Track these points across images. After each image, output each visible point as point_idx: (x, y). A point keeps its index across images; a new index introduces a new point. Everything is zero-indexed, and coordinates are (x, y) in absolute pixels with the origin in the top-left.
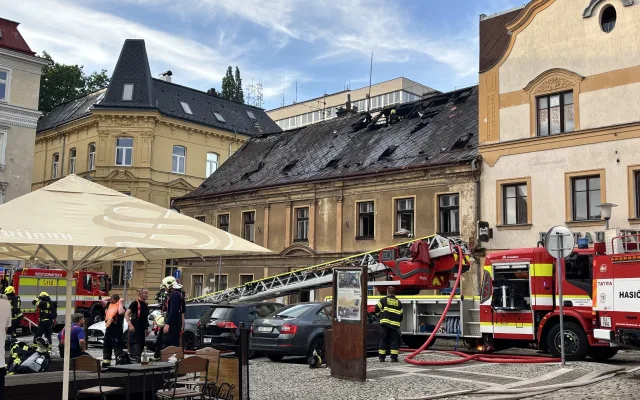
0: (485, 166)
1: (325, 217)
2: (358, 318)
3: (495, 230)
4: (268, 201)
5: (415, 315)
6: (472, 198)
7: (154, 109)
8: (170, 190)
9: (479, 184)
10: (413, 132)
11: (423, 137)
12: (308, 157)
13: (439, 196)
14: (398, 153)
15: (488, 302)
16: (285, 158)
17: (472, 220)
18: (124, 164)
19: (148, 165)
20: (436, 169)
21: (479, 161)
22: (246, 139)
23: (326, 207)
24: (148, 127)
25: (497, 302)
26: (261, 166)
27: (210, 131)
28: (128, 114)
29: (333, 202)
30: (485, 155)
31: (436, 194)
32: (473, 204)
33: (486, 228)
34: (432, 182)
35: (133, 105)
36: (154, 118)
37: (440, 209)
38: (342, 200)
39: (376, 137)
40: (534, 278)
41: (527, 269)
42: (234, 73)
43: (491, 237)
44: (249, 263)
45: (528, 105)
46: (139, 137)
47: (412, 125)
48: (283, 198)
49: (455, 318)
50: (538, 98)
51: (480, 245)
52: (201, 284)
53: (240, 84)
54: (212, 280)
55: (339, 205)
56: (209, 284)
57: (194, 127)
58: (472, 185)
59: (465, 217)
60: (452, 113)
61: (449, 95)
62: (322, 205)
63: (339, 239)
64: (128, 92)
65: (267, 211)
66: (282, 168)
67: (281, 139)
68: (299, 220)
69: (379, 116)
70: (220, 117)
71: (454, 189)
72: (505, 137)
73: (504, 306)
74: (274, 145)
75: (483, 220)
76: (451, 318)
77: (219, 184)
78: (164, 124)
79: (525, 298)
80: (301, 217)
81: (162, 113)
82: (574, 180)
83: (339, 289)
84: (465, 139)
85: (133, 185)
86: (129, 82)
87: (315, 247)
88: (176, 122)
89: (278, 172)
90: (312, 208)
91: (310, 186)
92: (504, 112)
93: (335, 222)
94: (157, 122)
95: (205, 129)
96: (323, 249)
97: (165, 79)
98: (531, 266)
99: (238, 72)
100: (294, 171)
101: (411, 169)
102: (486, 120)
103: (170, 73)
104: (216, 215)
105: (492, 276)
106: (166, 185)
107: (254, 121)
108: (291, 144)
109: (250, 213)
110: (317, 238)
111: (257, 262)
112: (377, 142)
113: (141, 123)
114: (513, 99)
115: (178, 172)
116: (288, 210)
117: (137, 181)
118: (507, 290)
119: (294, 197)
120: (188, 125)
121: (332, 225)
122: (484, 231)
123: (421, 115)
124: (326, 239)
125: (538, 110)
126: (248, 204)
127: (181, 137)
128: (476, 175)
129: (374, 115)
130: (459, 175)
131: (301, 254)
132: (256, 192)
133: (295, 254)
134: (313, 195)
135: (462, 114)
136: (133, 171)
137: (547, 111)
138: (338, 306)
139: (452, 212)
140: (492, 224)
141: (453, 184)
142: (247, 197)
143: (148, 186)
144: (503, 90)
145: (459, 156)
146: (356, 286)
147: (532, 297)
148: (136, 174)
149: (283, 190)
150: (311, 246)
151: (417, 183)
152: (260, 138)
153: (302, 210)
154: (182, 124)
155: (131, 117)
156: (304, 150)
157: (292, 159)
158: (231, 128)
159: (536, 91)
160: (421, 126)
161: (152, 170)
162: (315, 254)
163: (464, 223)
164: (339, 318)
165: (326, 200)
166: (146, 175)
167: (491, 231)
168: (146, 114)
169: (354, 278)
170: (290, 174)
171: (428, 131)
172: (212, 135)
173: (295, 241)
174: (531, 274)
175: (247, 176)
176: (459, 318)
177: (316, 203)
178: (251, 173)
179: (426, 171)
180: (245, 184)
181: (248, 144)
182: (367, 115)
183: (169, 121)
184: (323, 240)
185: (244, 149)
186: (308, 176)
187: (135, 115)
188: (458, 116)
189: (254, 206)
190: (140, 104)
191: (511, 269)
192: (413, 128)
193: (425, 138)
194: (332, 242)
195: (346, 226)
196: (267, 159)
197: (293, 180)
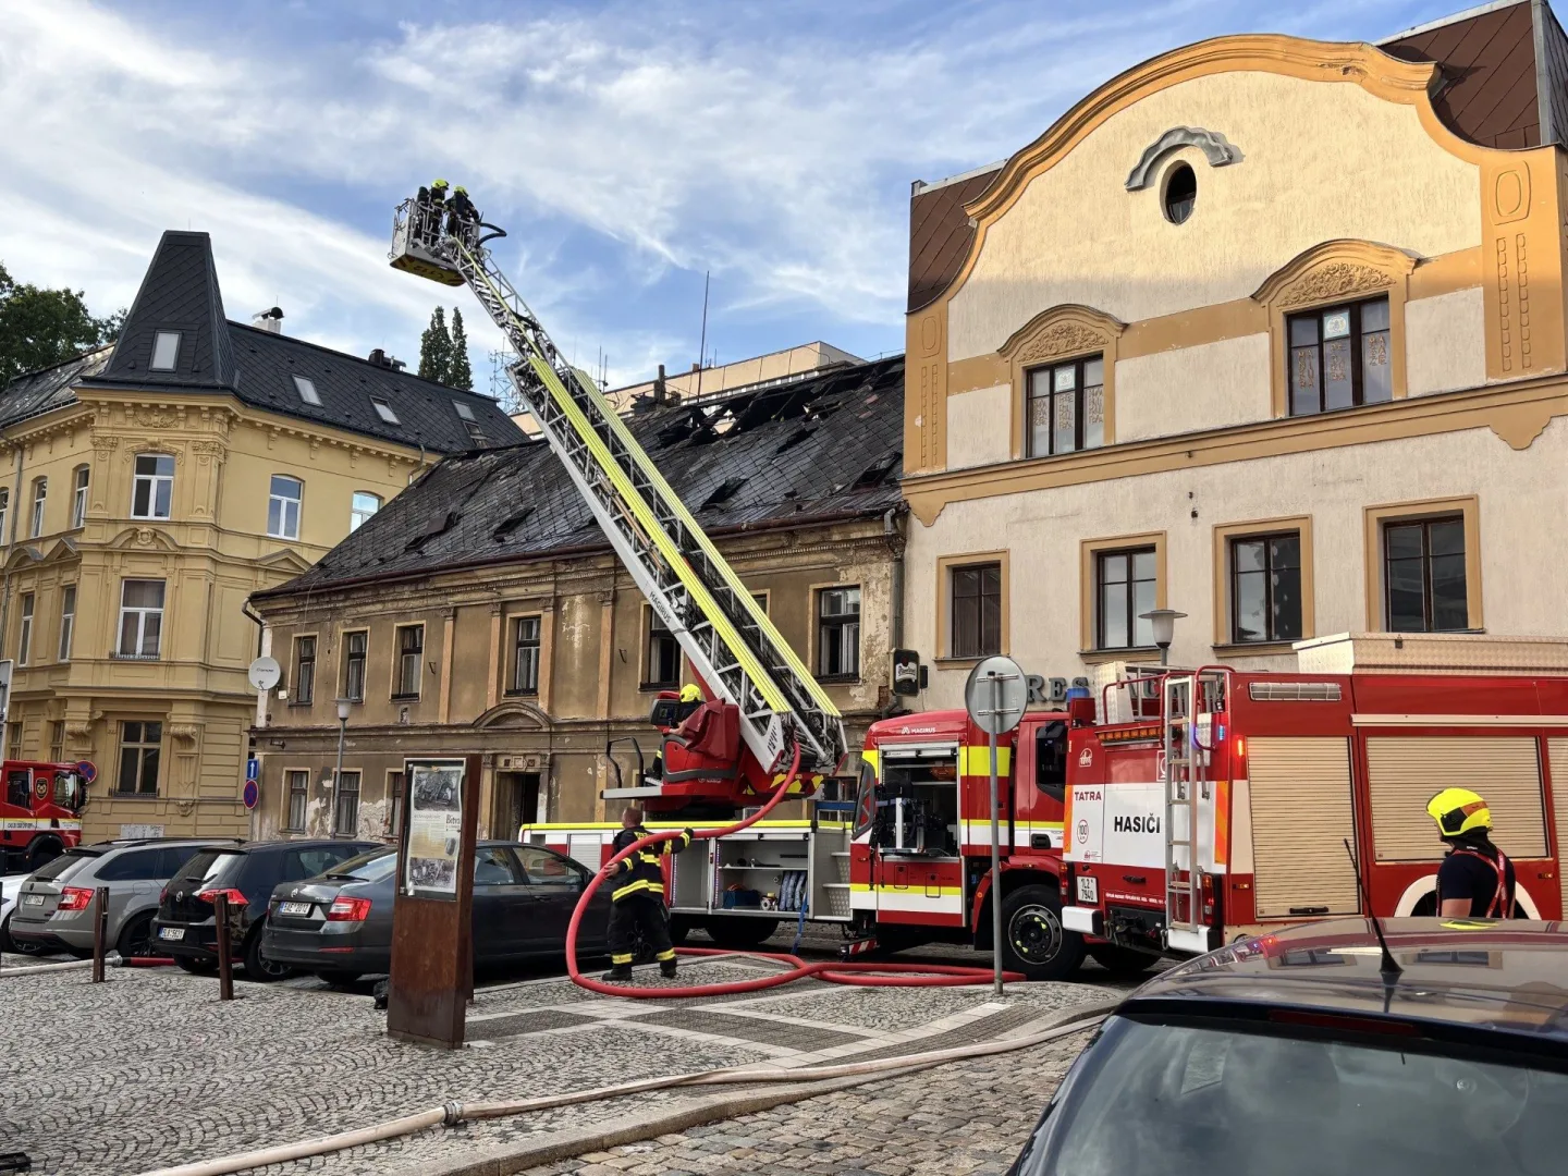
0: (916, 524)
1: (577, 638)
2: (451, 888)
3: (932, 669)
4: (452, 601)
5: (711, 868)
6: (887, 598)
7: (224, 388)
8: (261, 576)
9: (900, 563)
10: (782, 449)
11: (802, 460)
12: (556, 503)
13: (819, 592)
14: (745, 495)
15: (865, 839)
16: (504, 504)
17: (886, 648)
18: (151, 516)
19: (210, 519)
20: (812, 531)
21: (902, 513)
22: (432, 459)
23: (579, 619)
24: (211, 431)
25: (884, 836)
26: (451, 522)
27: (362, 443)
28: (164, 401)
29: (594, 604)
30: (917, 499)
31: (813, 586)
32: (888, 610)
33: (912, 666)
34: (805, 559)
35: (176, 380)
36: (225, 410)
37: (822, 622)
38: (615, 601)
39: (705, 459)
40: (968, 779)
41: (953, 759)
42: (449, 323)
43: (924, 684)
44: (410, 744)
45: (1007, 388)
46: (190, 453)
47: (783, 431)
48: (487, 595)
49: (799, 873)
50: (1030, 372)
51: (899, 702)
52: (304, 792)
53: (462, 346)
54: (328, 784)
55: (607, 611)
56: (320, 792)
57: (322, 433)
58: (887, 567)
59: (872, 639)
60: (867, 408)
61: (868, 369)
62: (571, 611)
63: (603, 689)
64: (166, 352)
65: (449, 624)
66: (496, 525)
67: (508, 462)
68: (520, 644)
69: (719, 415)
70: (387, 414)
71: (849, 576)
72: (958, 459)
73: (899, 845)
74: (490, 475)
75: (909, 646)
76: (791, 872)
77: (355, 562)
78: (252, 424)
79: (950, 828)
80: (524, 637)
81: (244, 401)
82: (1101, 557)
83: (414, 811)
84: (883, 465)
85: (171, 563)
86: (169, 329)
87: (551, 708)
88: (279, 423)
89: (486, 534)
90: (547, 617)
91: (544, 566)
92: (957, 403)
93: (597, 651)
94: (232, 419)
95: (349, 439)
96: (570, 713)
97: (265, 326)
98: (962, 751)
99: (458, 320)
100: (521, 533)
101: (761, 529)
102: (918, 422)
103: (277, 313)
104: (341, 631)
105: (879, 774)
106: (252, 565)
107: (469, 426)
108: (524, 473)
109: (412, 629)
110: (557, 687)
111: (425, 743)
112: (705, 470)
113: (193, 421)
114: (976, 375)
115: (281, 535)
116: (496, 621)
117: (181, 554)
118: (906, 808)
119: (511, 593)
120: (308, 429)
121: (591, 657)
122: (908, 672)
123: (807, 410)
124: (575, 690)
125: (1030, 398)
126: (410, 606)
127: (292, 457)
128: (895, 545)
129: (709, 411)
130: (860, 544)
131: (520, 722)
132: (425, 580)
133: (511, 724)
134: (551, 587)
135: (886, 412)
136: (171, 531)
137: (1047, 400)
138: (410, 855)
139: (844, 627)
140: (926, 658)
141: (848, 564)
142: (407, 591)
143: (206, 565)
144: (957, 353)
145: (866, 502)
146: (451, 805)
147: (962, 824)
148: (183, 538)
149: (486, 575)
150: (543, 705)
151: (773, 562)
152: (462, 459)
153: (529, 623)
154: (294, 426)
155: (171, 409)
156: (549, 488)
157: (522, 507)
158: (412, 438)
159: (1028, 355)
160: (802, 436)
161: (218, 530)
162: (551, 723)
163: (869, 654)
164: (411, 888)
165: (578, 599)
166: (201, 539)
167: (924, 671)
168: (205, 402)
169: (447, 785)
170: (510, 539)
171: (814, 446)
172: (366, 451)
173: (508, 693)
174: (962, 771)
175: (417, 544)
176: (806, 872)
177: (557, 607)
178: (431, 537)
179: (792, 534)
180: (410, 562)
181: (433, 472)
182: (696, 411)
183: (260, 418)
184: (569, 692)
185: (421, 484)
186: (546, 544)
187: (181, 402)
188: (878, 416)
189: (425, 612)
190: (190, 378)
191: (918, 760)
192: (782, 440)
193: (805, 463)
194: (589, 697)
195: (620, 660)
196: (469, 507)
197: (512, 552)
